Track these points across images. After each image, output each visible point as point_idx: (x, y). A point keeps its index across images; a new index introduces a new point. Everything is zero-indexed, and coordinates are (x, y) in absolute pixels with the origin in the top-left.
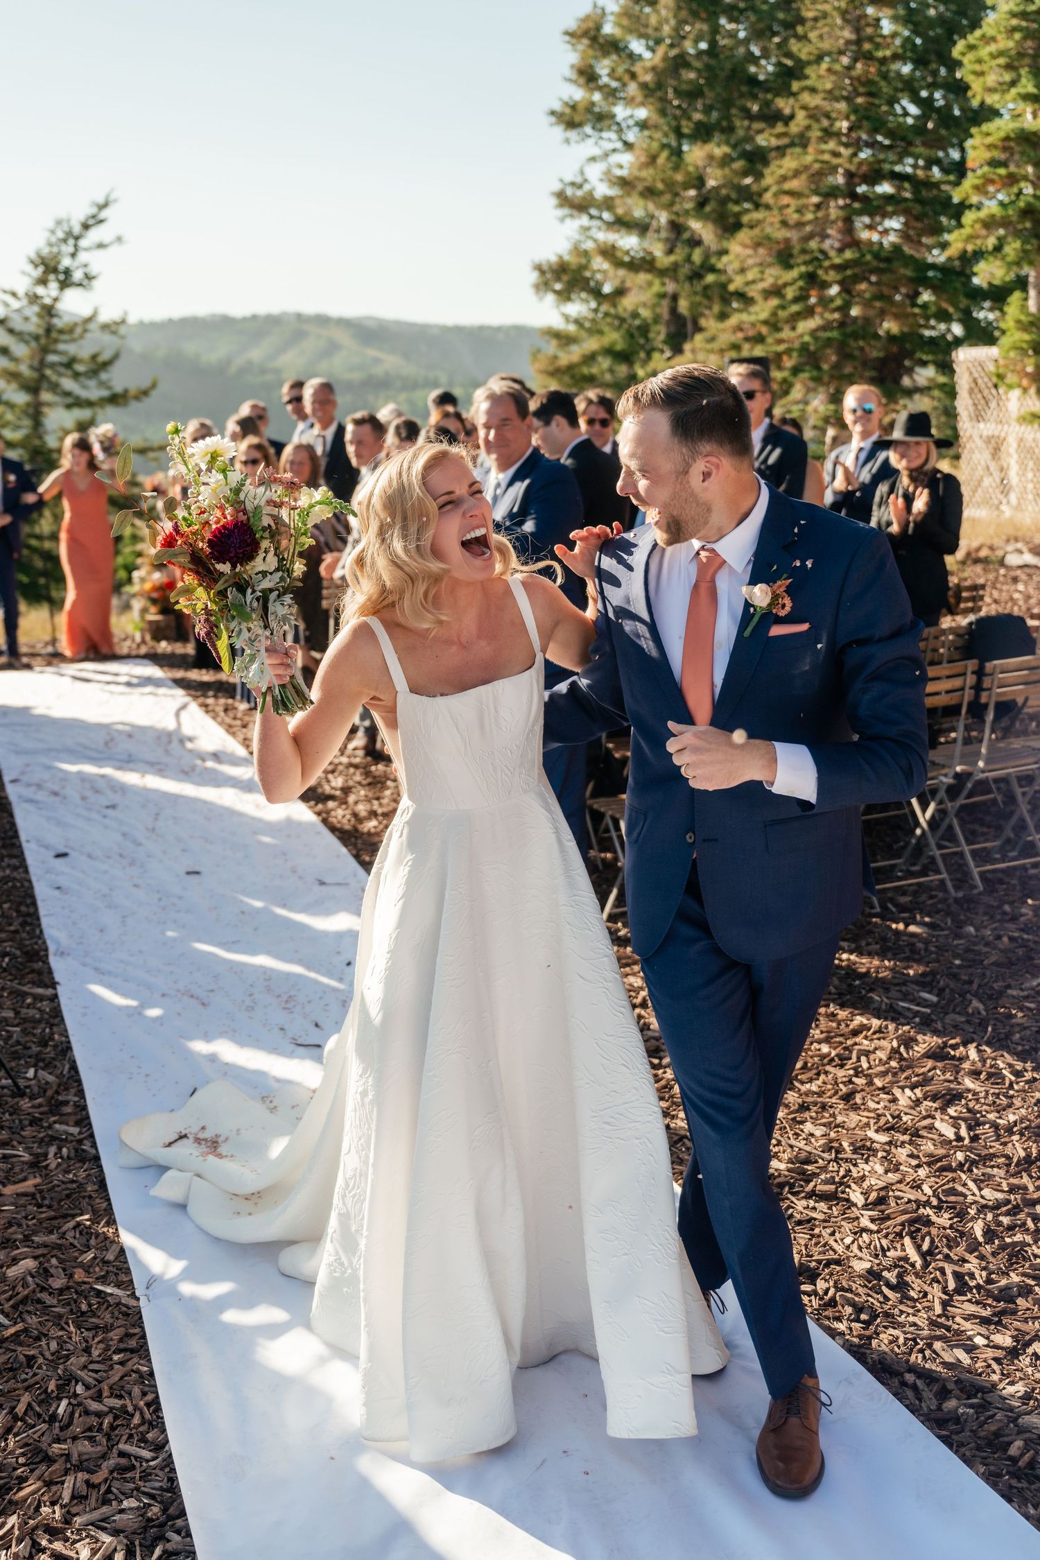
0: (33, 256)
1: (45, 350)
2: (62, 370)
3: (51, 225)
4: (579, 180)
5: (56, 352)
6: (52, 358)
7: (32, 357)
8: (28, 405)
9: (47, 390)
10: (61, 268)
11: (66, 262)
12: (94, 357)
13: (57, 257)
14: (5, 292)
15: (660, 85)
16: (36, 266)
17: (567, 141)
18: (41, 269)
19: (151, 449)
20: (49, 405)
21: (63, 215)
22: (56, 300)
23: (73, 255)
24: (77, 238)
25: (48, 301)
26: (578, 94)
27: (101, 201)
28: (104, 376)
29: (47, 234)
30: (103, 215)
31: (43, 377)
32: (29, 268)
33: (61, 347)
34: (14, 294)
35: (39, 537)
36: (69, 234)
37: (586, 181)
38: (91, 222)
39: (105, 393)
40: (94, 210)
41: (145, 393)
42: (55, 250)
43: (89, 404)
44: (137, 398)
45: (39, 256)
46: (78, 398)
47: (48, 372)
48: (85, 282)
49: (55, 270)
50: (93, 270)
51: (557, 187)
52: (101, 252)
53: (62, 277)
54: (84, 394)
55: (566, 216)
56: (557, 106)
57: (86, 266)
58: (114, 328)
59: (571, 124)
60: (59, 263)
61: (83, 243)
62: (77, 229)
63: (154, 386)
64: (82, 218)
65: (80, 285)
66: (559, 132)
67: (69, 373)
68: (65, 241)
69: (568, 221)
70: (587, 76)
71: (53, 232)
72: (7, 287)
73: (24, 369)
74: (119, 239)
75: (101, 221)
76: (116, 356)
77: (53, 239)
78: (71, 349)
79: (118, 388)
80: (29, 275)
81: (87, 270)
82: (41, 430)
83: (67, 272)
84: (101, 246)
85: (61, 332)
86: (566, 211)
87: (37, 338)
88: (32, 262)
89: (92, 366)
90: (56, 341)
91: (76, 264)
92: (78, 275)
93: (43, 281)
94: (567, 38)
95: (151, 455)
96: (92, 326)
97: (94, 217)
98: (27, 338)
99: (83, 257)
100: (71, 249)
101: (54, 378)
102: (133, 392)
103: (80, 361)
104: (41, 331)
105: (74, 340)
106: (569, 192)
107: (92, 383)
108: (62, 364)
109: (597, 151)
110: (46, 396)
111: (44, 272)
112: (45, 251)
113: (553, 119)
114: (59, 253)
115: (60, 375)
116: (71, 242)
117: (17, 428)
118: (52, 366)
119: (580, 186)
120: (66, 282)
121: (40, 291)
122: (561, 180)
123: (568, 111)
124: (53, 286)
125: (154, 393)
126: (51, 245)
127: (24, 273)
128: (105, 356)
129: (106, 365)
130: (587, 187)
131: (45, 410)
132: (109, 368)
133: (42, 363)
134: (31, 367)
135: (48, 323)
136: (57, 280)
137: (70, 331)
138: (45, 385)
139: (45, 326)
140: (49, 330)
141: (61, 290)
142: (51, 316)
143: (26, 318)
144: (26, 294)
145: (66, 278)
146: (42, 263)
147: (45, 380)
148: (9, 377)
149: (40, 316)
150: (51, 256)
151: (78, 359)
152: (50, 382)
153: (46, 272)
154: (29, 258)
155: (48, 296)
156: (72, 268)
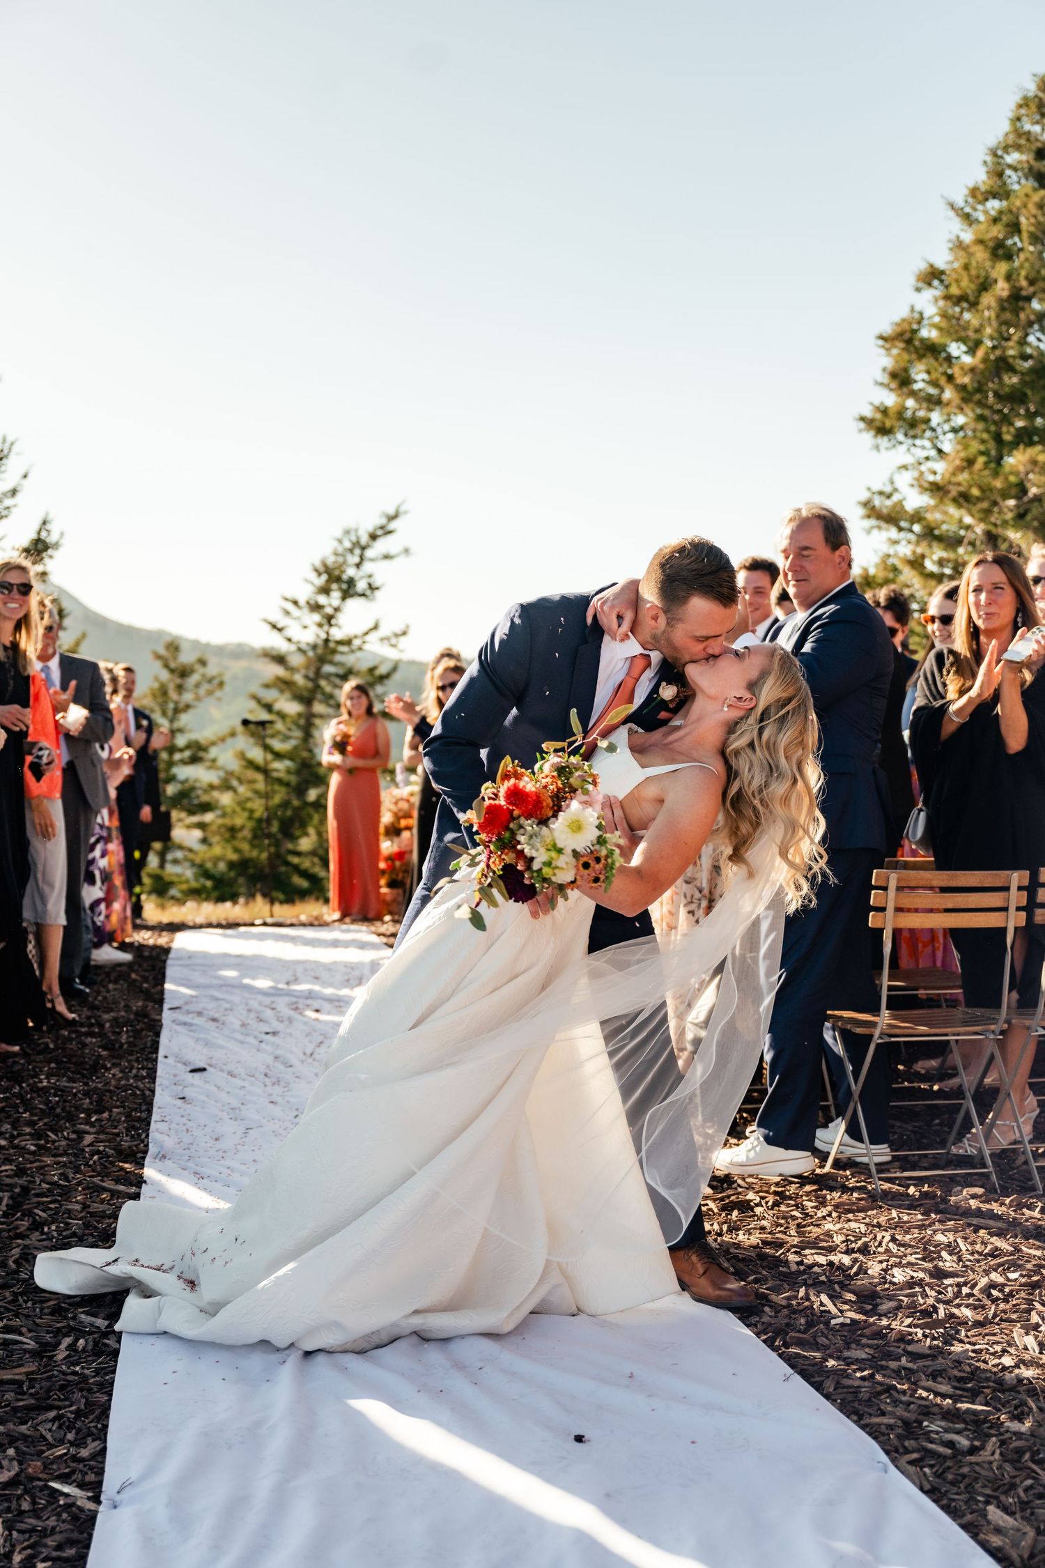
0: (318, 564)
1: (322, 660)
3: (339, 534)
4: (888, 489)
5: (331, 662)
6: (328, 669)
7: (307, 667)
8: (300, 715)
9: (321, 702)
10: (345, 577)
11: (351, 572)
12: (372, 670)
13: (341, 567)
14: (286, 599)
15: (980, 389)
16: (320, 574)
17: (877, 448)
18: (325, 577)
20: (321, 716)
21: (351, 524)
22: (337, 609)
23: (358, 566)
24: (363, 548)
25: (329, 611)
26: (890, 399)
27: (391, 512)
28: (379, 690)
29: (335, 544)
30: (392, 526)
31: (318, 687)
32: (313, 576)
33: (338, 658)
34: (295, 603)
35: (298, 854)
36: (357, 544)
37: (896, 490)
38: (379, 532)
40: (383, 521)
42: (340, 559)
45: (325, 565)
47: (323, 683)
48: (368, 592)
49: (338, 579)
50: (377, 581)
51: (865, 496)
52: (387, 563)
53: (344, 586)
55: (872, 528)
56: (868, 412)
57: (370, 576)
58: (393, 641)
59: (883, 431)
60: (343, 572)
61: (369, 553)
62: (364, 539)
64: (370, 529)
65: (363, 595)
66: (868, 437)
68: (351, 551)
69: (875, 532)
70: (901, 379)
71: (340, 541)
72: (289, 596)
73: (299, 679)
74: (407, 551)
75: (390, 532)
76: (395, 669)
77: (340, 550)
78: (350, 660)
80: (312, 583)
81: (371, 581)
82: (311, 741)
83: (351, 582)
84: (387, 557)
85: (340, 643)
86: (873, 522)
87: (314, 647)
88: (316, 570)
89: (370, 679)
90: (334, 652)
91: (361, 573)
92: (361, 586)
93: (325, 590)
94: (881, 342)
96: (373, 637)
97: (382, 528)
98: (305, 647)
99: (367, 567)
100: (357, 559)
101: (328, 689)
104: (320, 641)
105: (352, 651)
106: (877, 502)
108: (337, 676)
109: (909, 460)
110: (319, 708)
111: (328, 581)
112: (331, 560)
113: (862, 425)
114: (345, 562)
116: (357, 552)
117: (286, 738)
118: (328, 677)
119: (889, 496)
120: (349, 590)
121: (322, 600)
122: (869, 489)
123: (878, 416)
124: (336, 595)
126: (336, 554)
127: (307, 581)
128: (383, 670)
129: (383, 678)
130: (896, 497)
131: (317, 721)
132: (386, 682)
133: (318, 673)
134: (306, 677)
135: (328, 633)
136: (341, 589)
137: (348, 642)
138: (319, 696)
139: (324, 636)
140: (327, 641)
141: (344, 599)
142: (331, 625)
143: (305, 627)
144: (308, 603)
145: (349, 587)
146: (326, 572)
147: (319, 691)
148: (283, 687)
149: (320, 625)
150: (336, 565)
151: (355, 670)
152: (324, 694)
153: (330, 581)
154: (313, 565)
155: (330, 605)
156: (356, 578)
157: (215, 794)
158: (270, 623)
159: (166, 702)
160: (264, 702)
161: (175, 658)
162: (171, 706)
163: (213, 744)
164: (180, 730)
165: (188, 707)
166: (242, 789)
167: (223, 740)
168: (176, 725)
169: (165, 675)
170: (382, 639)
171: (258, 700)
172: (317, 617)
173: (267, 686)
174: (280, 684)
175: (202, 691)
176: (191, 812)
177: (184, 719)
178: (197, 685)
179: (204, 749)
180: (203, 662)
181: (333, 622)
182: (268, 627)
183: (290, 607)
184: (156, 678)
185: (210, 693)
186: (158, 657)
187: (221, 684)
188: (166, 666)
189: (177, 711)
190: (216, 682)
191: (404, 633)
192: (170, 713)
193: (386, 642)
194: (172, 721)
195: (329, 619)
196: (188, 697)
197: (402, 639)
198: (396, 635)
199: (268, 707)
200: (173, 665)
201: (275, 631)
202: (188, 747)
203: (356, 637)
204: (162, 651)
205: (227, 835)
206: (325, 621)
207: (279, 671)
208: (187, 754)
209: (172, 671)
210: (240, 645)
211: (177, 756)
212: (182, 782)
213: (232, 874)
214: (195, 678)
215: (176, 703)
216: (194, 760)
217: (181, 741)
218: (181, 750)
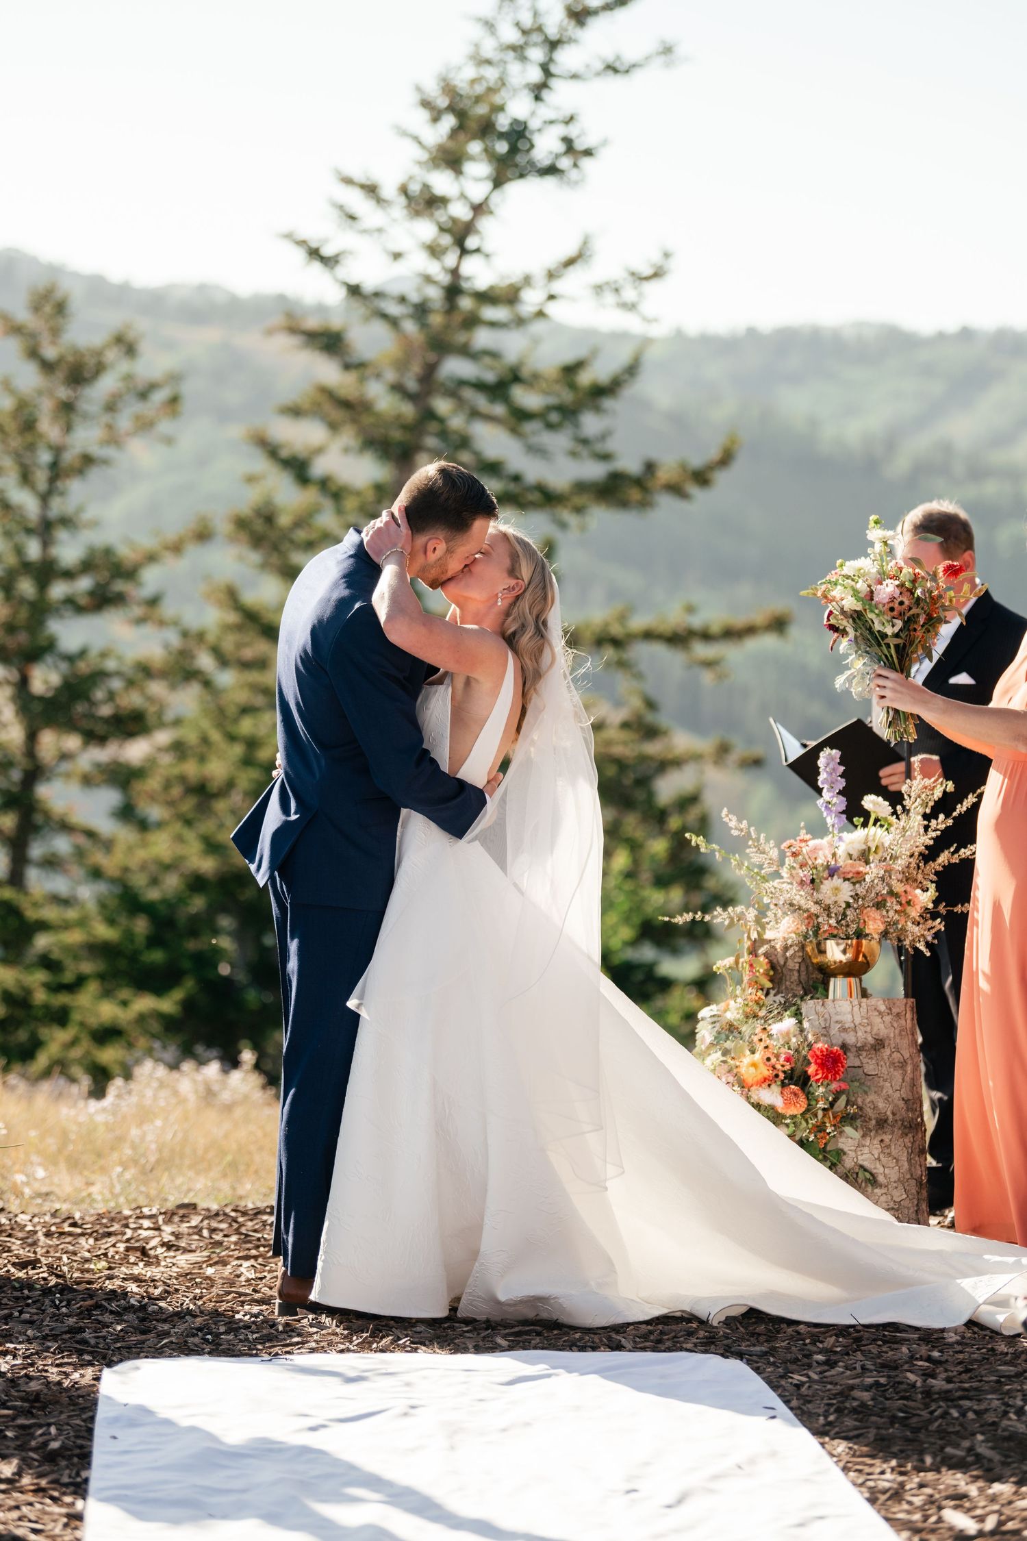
0: (433, 89)
1: (440, 346)
2: (481, 401)
3: (488, 6)
5: (465, 351)
6: (455, 367)
7: (401, 365)
10: (503, 122)
11: (518, 107)
12: (570, 371)
13: (492, 94)
14: (348, 181)
16: (436, 119)
18: (449, 121)
19: (706, 636)
22: (479, 209)
23: (538, 91)
24: (553, 45)
25: (460, 211)
28: (591, 423)
29: (477, 32)
31: (429, 415)
32: (418, 120)
33: (482, 338)
34: (371, 190)
36: (533, 33)
39: (594, 471)
41: (701, 478)
42: (491, 74)
43: (547, 498)
44: (675, 489)
45: (449, 89)
46: (517, 478)
47: (442, 406)
48: (564, 163)
49: (486, 129)
50: (588, 133)
53: (502, 147)
54: (533, 471)
57: (570, 120)
58: (629, 294)
60: (501, 108)
61: (566, 59)
62: (555, 20)
63: (726, 459)
65: (552, 170)
67: (499, 410)
68: (518, 50)
71: (490, 26)
72: (358, 175)
73: (378, 393)
74: (667, 50)
76: (632, 370)
77: (489, 48)
78: (512, 345)
79: (630, 464)
80: (417, 139)
81: (573, 131)
83: (519, 135)
84: (616, 71)
85: (486, 297)
87: (421, 310)
88: (426, 104)
89: (567, 397)
90: (472, 321)
91: (545, 112)
92: (545, 146)
93: (451, 159)
95: (702, 650)
96: (573, 283)
98: (394, 309)
99: (562, 95)
100: (535, 75)
101: (456, 422)
102: (665, 474)
103: (532, 381)
104: (434, 294)
105: (520, 322)
107: (559, 441)
108: (480, 386)
111: (454, 133)
112: (464, 76)
114: (502, 82)
115: (475, 414)
116: (537, 54)
118: (455, 389)
121: (442, 182)
124: (478, 170)
125: (721, 478)
126: (479, 60)
127: (404, 133)
128: (600, 372)
129: (600, 392)
132: (607, 403)
133: (428, 376)
134: (398, 388)
135: (455, 272)
136: (490, 154)
137: (508, 296)
138: (431, 441)
139: (445, 279)
140: (453, 291)
141: (498, 182)
142: (464, 251)
143: (397, 256)
144: (404, 190)
145: (514, 150)
146: (451, 109)
147: (433, 426)
148: (337, 414)
149: (434, 251)
150: (479, 89)
151: (525, 372)
152: (444, 434)
153: (460, 129)
154: (418, 89)
155: (463, 196)
156: (534, 124)
157: (157, 688)
158: (302, 243)
159: (31, 447)
160: (284, 453)
161: (56, 332)
162: (45, 457)
163: (152, 558)
164: (66, 522)
165: (88, 461)
166: (226, 678)
167: (176, 548)
168: (57, 507)
169: (28, 378)
170: (599, 289)
171: (272, 451)
172: (426, 229)
173: (295, 412)
174: (328, 407)
175: (124, 422)
176: (94, 737)
177: (76, 493)
178: (111, 407)
179: (129, 573)
180: (127, 345)
181: (471, 242)
182: (300, 255)
183: (356, 201)
184: (8, 386)
185: (144, 425)
186: (16, 330)
187: (174, 400)
188: (33, 353)
189: (57, 471)
190: (159, 397)
191: (657, 274)
192: (41, 478)
193: (610, 298)
194: (45, 498)
195: (460, 234)
196: (86, 437)
197: (650, 288)
198: (639, 279)
199: (298, 468)
200: (50, 353)
201: (317, 266)
202: (87, 566)
203: (527, 280)
204: (23, 315)
205: (188, 805)
206: (447, 240)
207: (328, 372)
208: (84, 584)
209: (48, 367)
210: (202, 288)
211: (58, 590)
212: (70, 659)
213: (198, 904)
214: (107, 384)
215: (58, 450)
216: (102, 600)
217: (69, 551)
218: (69, 575)
